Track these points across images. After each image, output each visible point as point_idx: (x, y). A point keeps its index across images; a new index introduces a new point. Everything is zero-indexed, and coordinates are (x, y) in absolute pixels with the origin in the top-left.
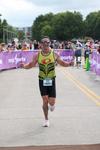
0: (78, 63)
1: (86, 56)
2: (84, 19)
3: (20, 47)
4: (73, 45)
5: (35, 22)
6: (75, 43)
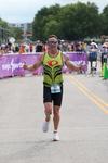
0: (93, 69)
3: (17, 50)
4: (86, 47)
5: (37, 16)
6: (89, 43)
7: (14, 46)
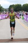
2: (22, 6)
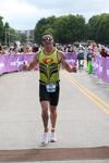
1: (89, 59)
2: (87, 22)
7: (19, 47)
